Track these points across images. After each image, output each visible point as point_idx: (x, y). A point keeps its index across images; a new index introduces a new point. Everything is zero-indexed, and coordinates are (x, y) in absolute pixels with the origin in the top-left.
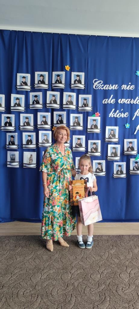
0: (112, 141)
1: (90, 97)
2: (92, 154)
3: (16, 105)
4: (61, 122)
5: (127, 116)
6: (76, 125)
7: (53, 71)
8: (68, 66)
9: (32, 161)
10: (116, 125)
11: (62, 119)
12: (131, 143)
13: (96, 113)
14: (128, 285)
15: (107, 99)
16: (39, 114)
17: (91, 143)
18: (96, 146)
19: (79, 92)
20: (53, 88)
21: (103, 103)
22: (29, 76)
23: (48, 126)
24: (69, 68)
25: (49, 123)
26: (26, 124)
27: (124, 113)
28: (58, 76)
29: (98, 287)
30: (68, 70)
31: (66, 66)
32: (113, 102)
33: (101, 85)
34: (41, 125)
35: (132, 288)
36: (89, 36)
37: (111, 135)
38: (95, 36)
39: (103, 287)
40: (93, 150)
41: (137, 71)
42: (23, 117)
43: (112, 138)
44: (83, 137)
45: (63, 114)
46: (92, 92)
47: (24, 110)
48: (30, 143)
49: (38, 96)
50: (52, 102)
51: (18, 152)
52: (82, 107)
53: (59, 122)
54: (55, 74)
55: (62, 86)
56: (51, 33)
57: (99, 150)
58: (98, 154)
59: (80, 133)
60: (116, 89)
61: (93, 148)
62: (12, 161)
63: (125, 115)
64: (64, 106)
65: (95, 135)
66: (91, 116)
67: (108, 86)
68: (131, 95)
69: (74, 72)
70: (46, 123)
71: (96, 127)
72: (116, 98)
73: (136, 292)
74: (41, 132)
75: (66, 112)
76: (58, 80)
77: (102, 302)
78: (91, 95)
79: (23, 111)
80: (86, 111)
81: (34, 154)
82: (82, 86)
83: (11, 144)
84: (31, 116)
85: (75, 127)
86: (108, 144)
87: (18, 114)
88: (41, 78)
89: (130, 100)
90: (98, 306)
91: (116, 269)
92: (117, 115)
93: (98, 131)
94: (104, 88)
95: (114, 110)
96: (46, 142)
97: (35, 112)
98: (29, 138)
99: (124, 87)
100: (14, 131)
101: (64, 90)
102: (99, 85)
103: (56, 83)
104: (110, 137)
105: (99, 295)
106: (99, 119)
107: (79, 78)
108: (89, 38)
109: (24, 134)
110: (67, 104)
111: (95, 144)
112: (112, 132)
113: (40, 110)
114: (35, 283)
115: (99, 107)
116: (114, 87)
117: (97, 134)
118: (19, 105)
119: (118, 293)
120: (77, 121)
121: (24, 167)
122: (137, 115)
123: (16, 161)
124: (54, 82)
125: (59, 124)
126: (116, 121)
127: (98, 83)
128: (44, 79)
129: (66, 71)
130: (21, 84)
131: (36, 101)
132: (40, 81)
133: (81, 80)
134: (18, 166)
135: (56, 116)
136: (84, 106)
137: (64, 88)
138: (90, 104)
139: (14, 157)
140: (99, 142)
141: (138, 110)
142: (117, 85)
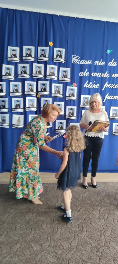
0: (86, 107)
1: (69, 70)
2: (69, 117)
3: (7, 74)
4: (45, 90)
5: (98, 87)
6: (56, 93)
7: (38, 46)
8: (51, 42)
9: (20, 122)
10: (89, 94)
11: (46, 88)
13: (73, 84)
14: (99, 219)
15: (82, 72)
16: (26, 83)
17: (69, 108)
18: (73, 111)
19: (60, 65)
20: (38, 61)
21: (80, 75)
22: (18, 49)
23: (34, 93)
24: (52, 44)
25: (35, 90)
26: (15, 91)
28: (43, 50)
29: (77, 221)
30: (52, 46)
31: (50, 42)
32: (87, 75)
33: (78, 60)
34: (28, 92)
35: (102, 221)
36: (69, 18)
37: (85, 103)
38: (74, 18)
39: (81, 221)
40: (70, 114)
41: (107, 50)
42: (13, 84)
43: (85, 105)
44: (63, 104)
45: (47, 84)
46: (71, 65)
47: (13, 78)
48: (18, 107)
49: (25, 67)
50: (38, 73)
51: (8, 115)
52: (62, 78)
53: (43, 90)
54: (41, 49)
55: (46, 59)
56: (38, 13)
57: (75, 114)
58: (74, 118)
59: (60, 100)
60: (90, 64)
61: (70, 113)
62: (3, 122)
63: (96, 86)
64: (47, 77)
65: (72, 102)
66: (69, 86)
67: (84, 61)
68: (102, 69)
69: (56, 47)
70: (32, 90)
71: (73, 95)
72: (90, 71)
73: (105, 224)
74: (27, 98)
75: (49, 82)
76: (43, 54)
77: (81, 232)
78: (70, 68)
79: (13, 80)
80: (65, 81)
81: (22, 117)
82: (62, 60)
83: (2, 107)
84: (20, 84)
85: (56, 95)
86: (82, 109)
87: (9, 82)
88: (29, 52)
89: (101, 74)
90: (78, 234)
91: (89, 208)
92: (90, 86)
93: (74, 98)
94: (81, 63)
95: (88, 82)
96: (32, 107)
97: (23, 81)
98: (18, 103)
99: (97, 63)
100: (5, 96)
101: (48, 63)
102: (77, 60)
103: (41, 56)
104: (84, 104)
105: (78, 227)
106: (76, 88)
107: (61, 53)
108: (69, 20)
109: (13, 99)
110: (50, 75)
111: (72, 109)
112: (86, 100)
113: (27, 80)
114: (28, 219)
115: (76, 79)
116: (89, 62)
117: (74, 101)
118: (10, 74)
119: (92, 225)
120: (57, 90)
121: (13, 128)
122: (106, 87)
123: (6, 122)
124: (39, 55)
125: (43, 92)
126: (89, 91)
127: (76, 59)
128: (31, 52)
129: (50, 47)
130: (11, 56)
131: (24, 71)
132: (27, 54)
133: (62, 54)
134: (8, 127)
135: (41, 85)
136: (63, 77)
137: (48, 61)
138: (69, 76)
139: (5, 118)
140: (75, 108)
141: (107, 82)
142: (91, 61)
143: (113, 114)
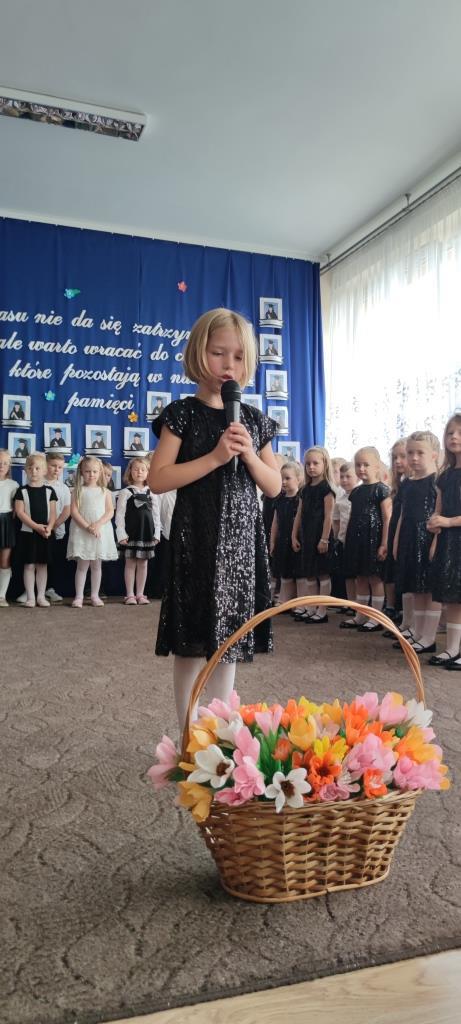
5: (47, 375)
10: (25, 393)
12: (58, 430)
15: (3, 339)
27: (42, 370)
32: (17, 347)
37: (14, 413)
41: (66, 290)
43: (15, 420)
60: (23, 321)
67: (6, 313)
68: (56, 334)
72: (24, 338)
86: (8, 431)
89: (53, 344)
92: (26, 373)
95: (21, 363)
99: (40, 318)
104: (12, 416)
112: (17, 408)
116: (20, 317)
122: (71, 376)
126: (24, 386)
141: (72, 365)
142: (25, 314)
143: (94, 444)
